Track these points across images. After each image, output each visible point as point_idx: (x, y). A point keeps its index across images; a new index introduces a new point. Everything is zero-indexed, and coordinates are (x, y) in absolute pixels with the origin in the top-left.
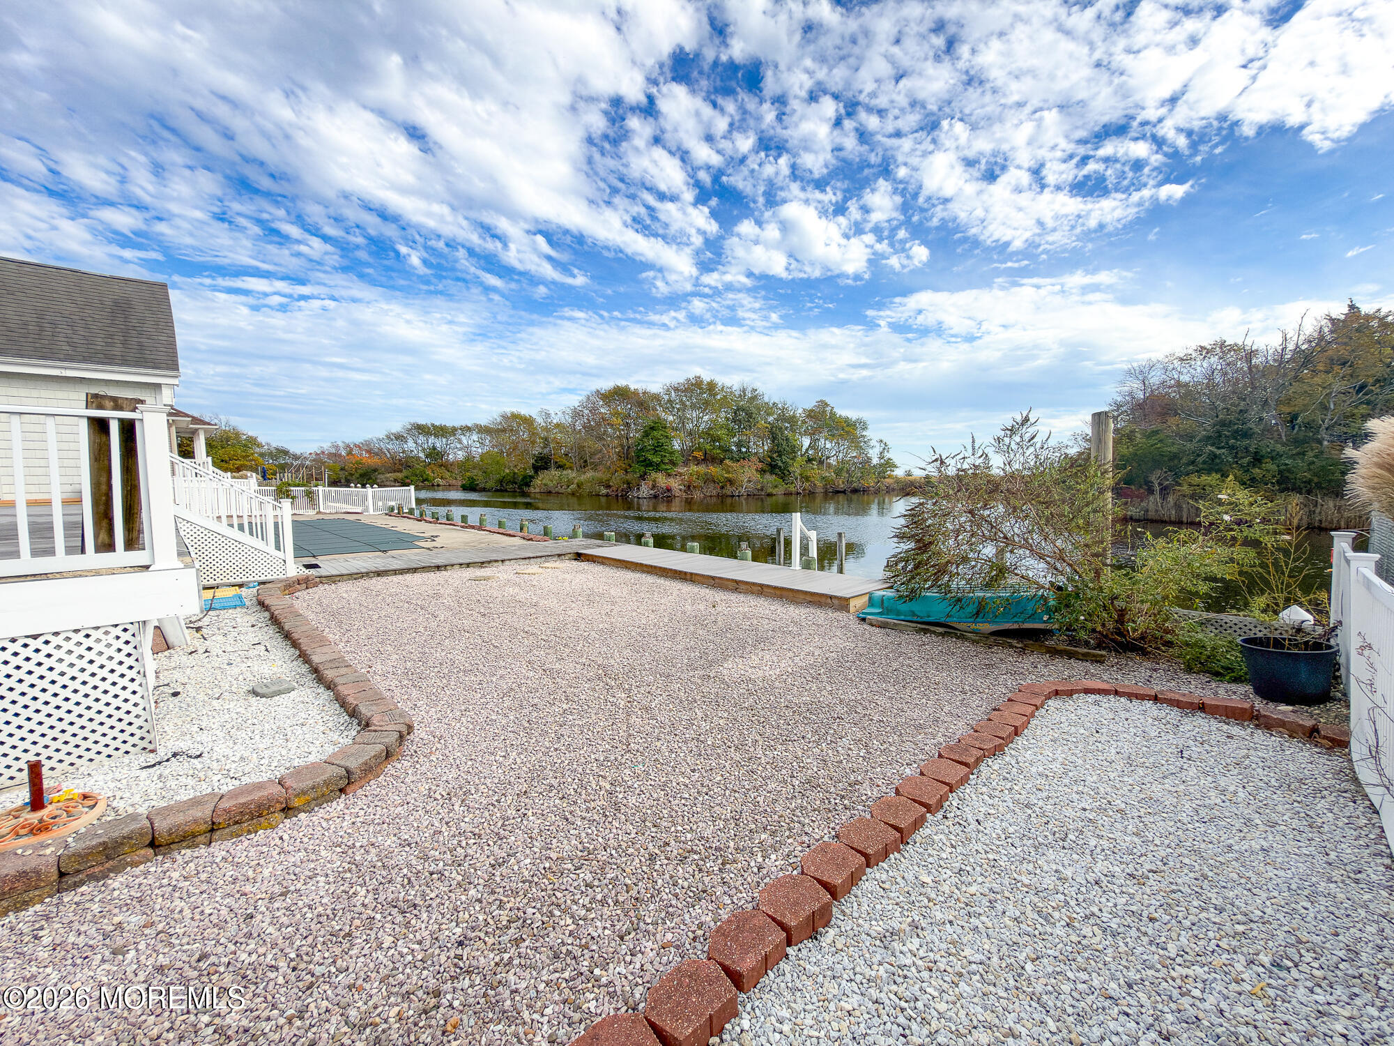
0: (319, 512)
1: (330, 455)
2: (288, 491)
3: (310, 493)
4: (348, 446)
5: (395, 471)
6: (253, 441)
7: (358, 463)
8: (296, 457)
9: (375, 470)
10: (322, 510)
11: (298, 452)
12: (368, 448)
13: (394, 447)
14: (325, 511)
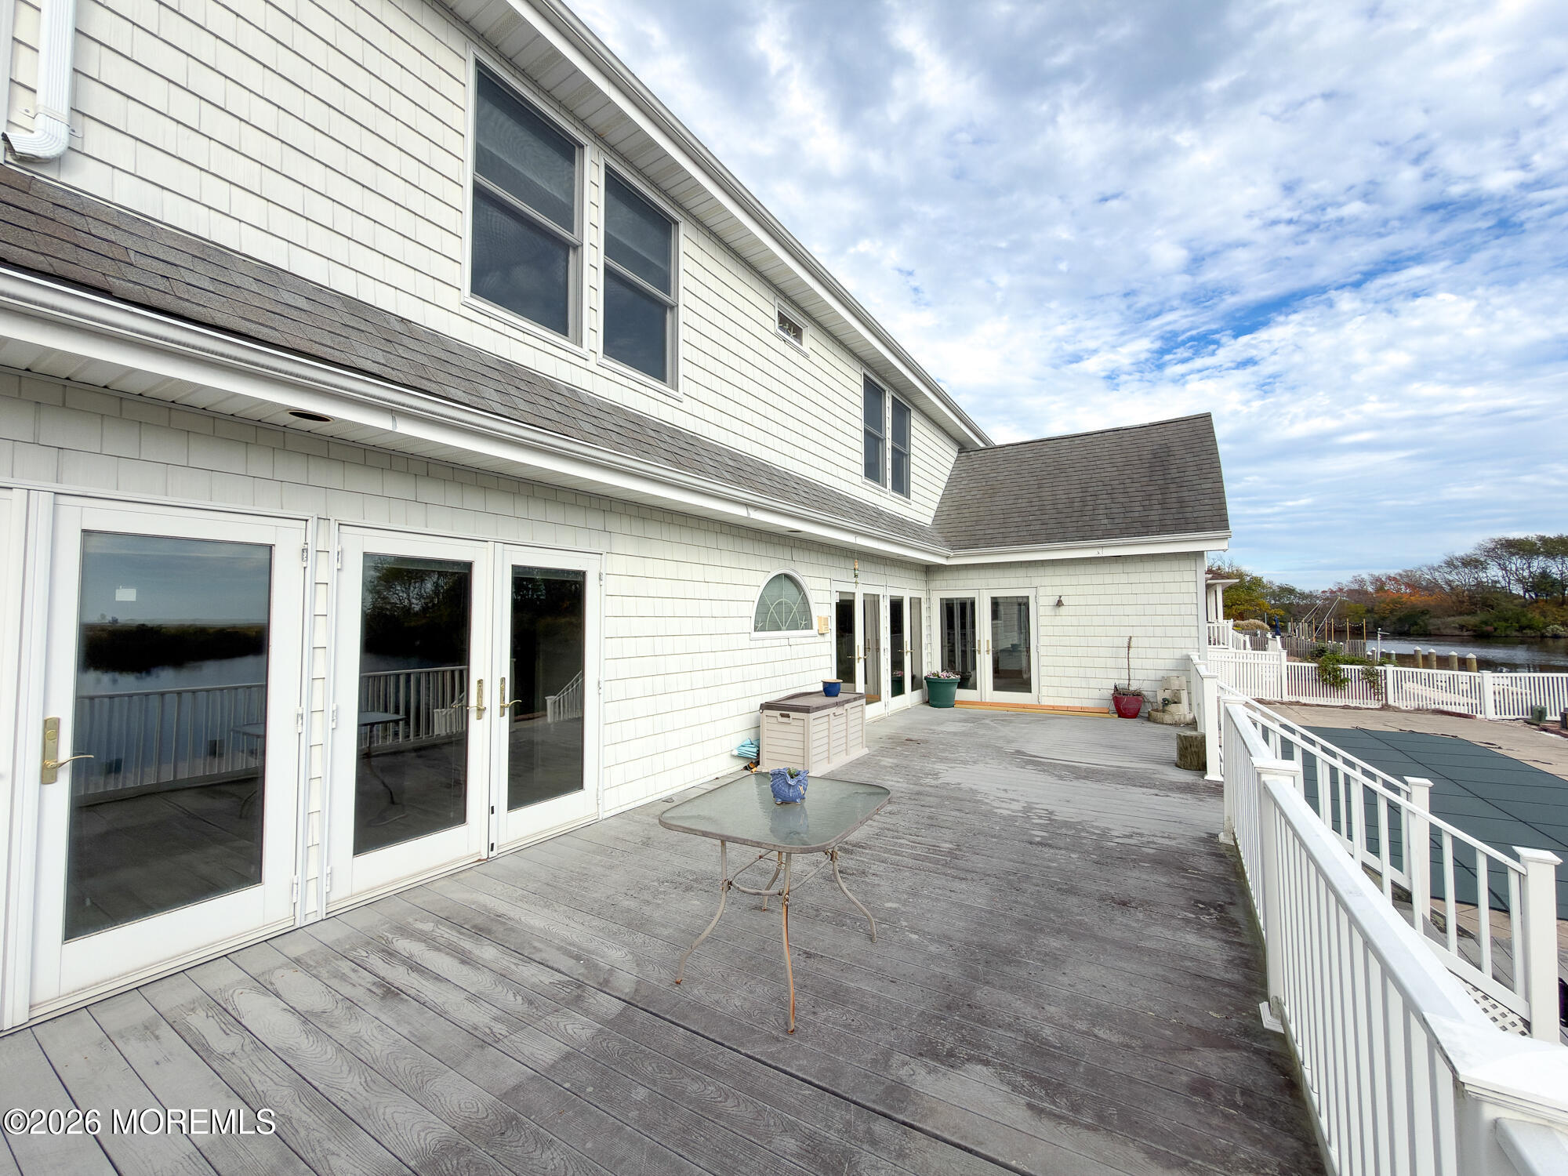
0: (1386, 707)
1: (1351, 592)
2: (1335, 670)
3: (1372, 675)
4: (1378, 579)
5: (1461, 614)
6: (1257, 582)
7: (1395, 602)
8: (1303, 596)
9: (1424, 613)
10: (1391, 702)
11: (1307, 591)
12: (1413, 583)
13: (1463, 578)
14: (1397, 704)
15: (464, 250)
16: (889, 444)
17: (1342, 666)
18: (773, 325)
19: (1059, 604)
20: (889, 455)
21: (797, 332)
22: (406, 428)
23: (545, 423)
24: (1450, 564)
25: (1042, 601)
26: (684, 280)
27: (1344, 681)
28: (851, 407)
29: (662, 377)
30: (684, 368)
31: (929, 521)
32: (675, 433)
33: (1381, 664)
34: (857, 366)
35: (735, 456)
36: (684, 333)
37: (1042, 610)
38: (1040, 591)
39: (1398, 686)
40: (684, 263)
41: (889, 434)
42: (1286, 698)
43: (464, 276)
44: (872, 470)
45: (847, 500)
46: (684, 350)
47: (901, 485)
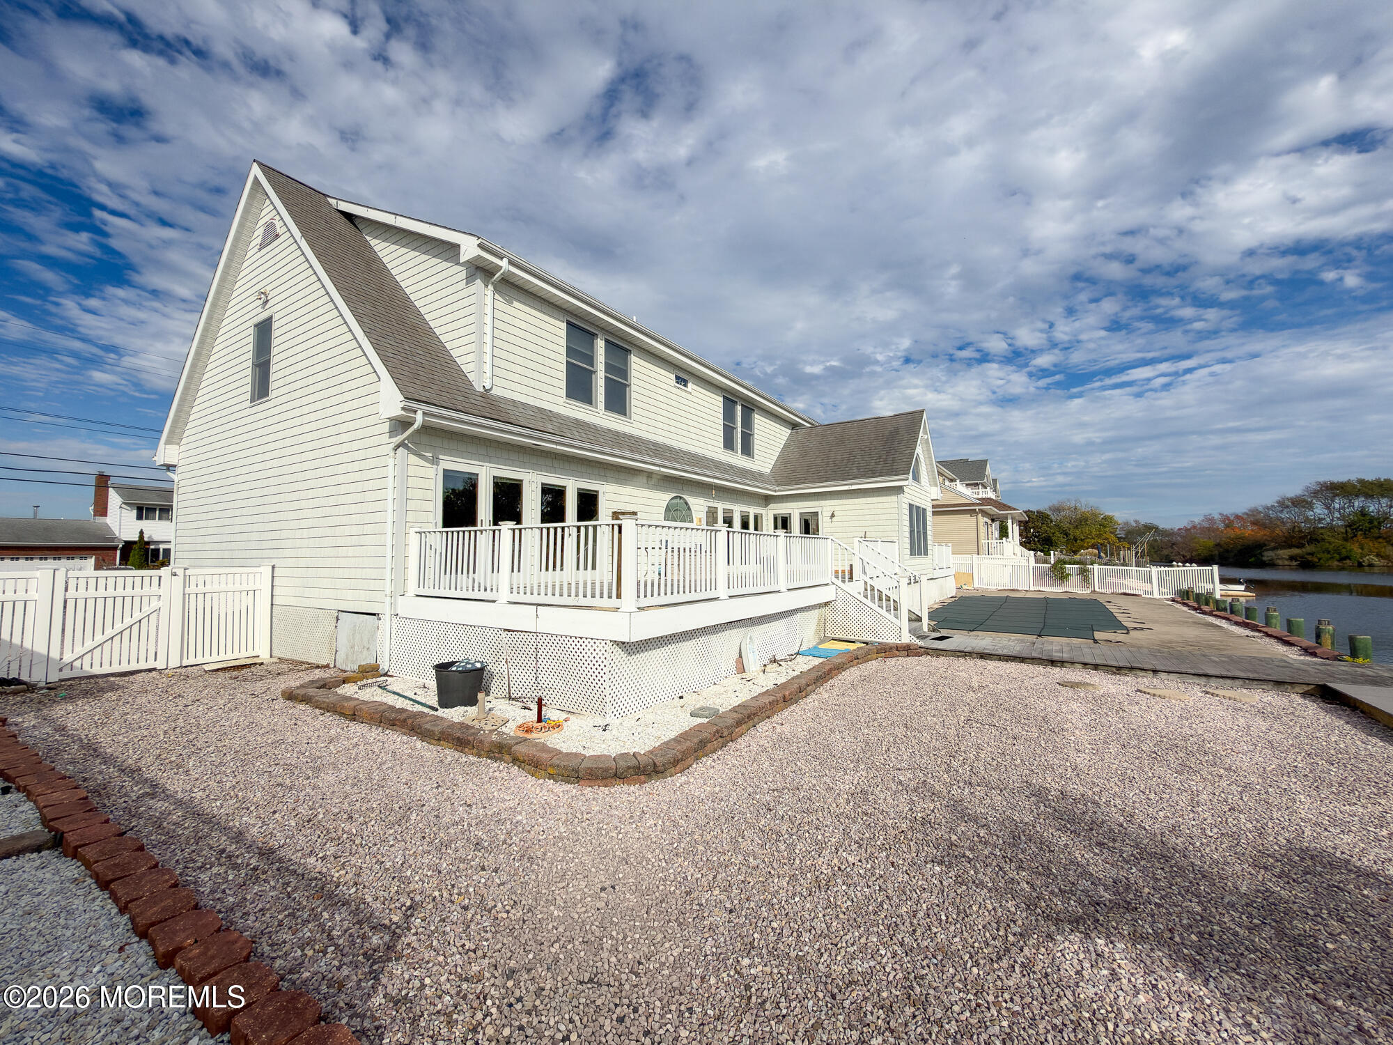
0: (1094, 592)
1: (1203, 529)
2: (1062, 568)
3: (1085, 571)
4: (1226, 517)
5: (1291, 547)
7: (1238, 538)
9: (1261, 545)
10: (1097, 589)
13: (1293, 516)
14: (1100, 590)
15: (563, 384)
16: (739, 430)
17: (1067, 566)
18: (673, 383)
19: (833, 516)
20: (739, 435)
21: (685, 383)
22: (559, 447)
23: (590, 441)
24: (1282, 504)
25: (824, 514)
26: (633, 373)
27: (1068, 575)
28: (716, 414)
29: (624, 414)
30: (634, 409)
31: (768, 471)
32: (630, 437)
33: (1092, 564)
34: (719, 393)
35: (655, 444)
36: (634, 395)
37: (825, 519)
38: (824, 508)
39: (1101, 579)
40: (634, 366)
41: (739, 424)
42: (1032, 589)
43: (563, 393)
44: (729, 444)
45: (712, 461)
46: (633, 402)
47: (747, 450)
